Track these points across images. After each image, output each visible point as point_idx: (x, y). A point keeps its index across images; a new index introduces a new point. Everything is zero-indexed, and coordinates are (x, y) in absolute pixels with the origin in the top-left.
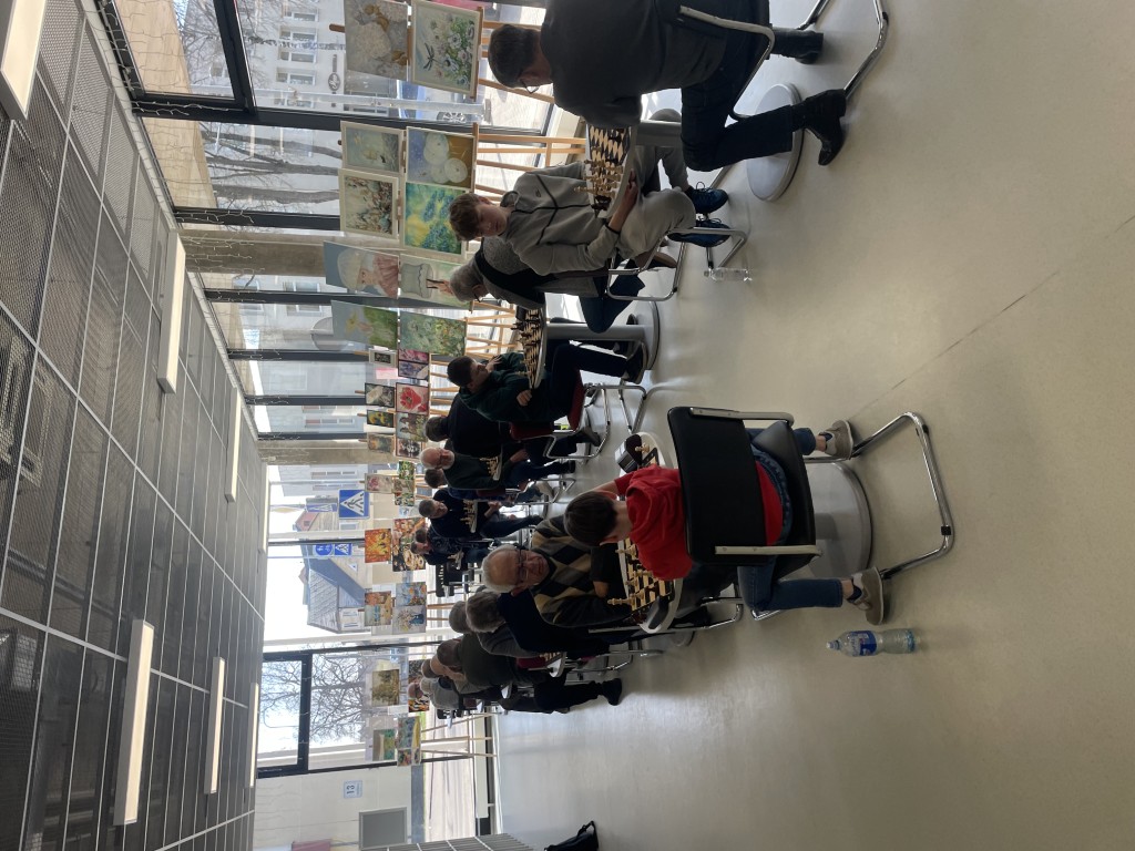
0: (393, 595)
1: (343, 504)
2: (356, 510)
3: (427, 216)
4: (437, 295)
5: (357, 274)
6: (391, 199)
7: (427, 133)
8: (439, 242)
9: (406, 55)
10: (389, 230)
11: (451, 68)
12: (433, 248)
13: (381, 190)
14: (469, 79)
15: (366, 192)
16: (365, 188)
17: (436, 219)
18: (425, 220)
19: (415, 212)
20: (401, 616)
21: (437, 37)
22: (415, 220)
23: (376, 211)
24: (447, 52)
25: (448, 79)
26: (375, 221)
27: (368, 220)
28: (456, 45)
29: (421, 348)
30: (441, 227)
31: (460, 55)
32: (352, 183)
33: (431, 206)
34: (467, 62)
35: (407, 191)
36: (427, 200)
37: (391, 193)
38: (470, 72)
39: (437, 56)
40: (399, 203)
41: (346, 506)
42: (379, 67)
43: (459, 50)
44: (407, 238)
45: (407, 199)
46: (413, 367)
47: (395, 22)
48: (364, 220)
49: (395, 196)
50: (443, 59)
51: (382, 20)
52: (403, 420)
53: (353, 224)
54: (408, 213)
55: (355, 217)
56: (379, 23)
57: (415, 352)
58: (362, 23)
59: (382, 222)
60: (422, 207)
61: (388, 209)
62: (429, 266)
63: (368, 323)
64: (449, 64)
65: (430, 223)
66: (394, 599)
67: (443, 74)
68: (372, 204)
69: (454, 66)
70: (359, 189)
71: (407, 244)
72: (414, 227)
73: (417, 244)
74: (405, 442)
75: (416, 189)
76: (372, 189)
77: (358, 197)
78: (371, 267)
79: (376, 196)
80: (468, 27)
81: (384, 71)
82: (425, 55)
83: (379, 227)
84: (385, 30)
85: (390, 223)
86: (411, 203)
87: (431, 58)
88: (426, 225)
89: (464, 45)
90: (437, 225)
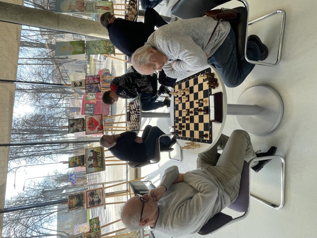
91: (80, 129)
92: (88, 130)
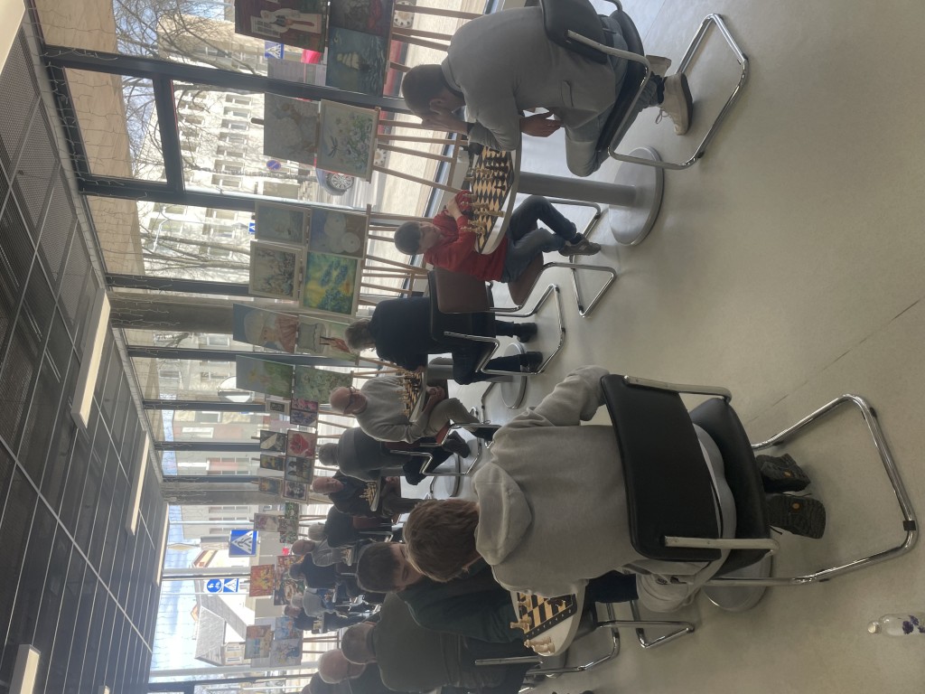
0: (273, 629)
1: (233, 542)
2: (245, 548)
3: (324, 282)
4: (328, 351)
5: (260, 332)
6: (294, 267)
7: (328, 211)
8: (333, 304)
9: (314, 145)
10: (290, 294)
11: (351, 156)
12: (327, 310)
13: (286, 259)
14: (366, 166)
15: (273, 261)
16: (272, 258)
17: (331, 284)
18: (322, 285)
19: (313, 279)
20: (279, 649)
21: (341, 131)
22: (312, 286)
23: (280, 277)
24: (348, 143)
25: (349, 165)
26: (280, 286)
27: (273, 285)
28: (357, 138)
29: (312, 398)
30: (335, 291)
31: (359, 146)
32: (261, 253)
33: (328, 274)
34: (365, 152)
35: (308, 261)
36: (325, 268)
37: (294, 262)
39: (340, 146)
40: (300, 270)
41: (236, 544)
42: (291, 154)
43: (358, 141)
44: (305, 301)
45: (308, 268)
46: (303, 416)
47: (306, 118)
48: (270, 284)
49: (298, 265)
50: (345, 149)
51: (296, 117)
52: (292, 464)
53: (259, 288)
54: (308, 279)
55: (262, 281)
56: (293, 118)
57: (307, 402)
58: (279, 118)
59: (285, 286)
60: (319, 275)
61: (291, 275)
62: (323, 325)
63: (267, 375)
64: (350, 153)
65: (327, 287)
66: (273, 632)
67: (345, 161)
68: (277, 271)
69: (354, 155)
70: (267, 258)
72: (312, 291)
73: (314, 305)
74: (292, 485)
75: (316, 258)
76: (279, 259)
77: (265, 265)
78: (273, 327)
79: (282, 264)
80: (367, 124)
82: (330, 145)
83: (282, 291)
84: (297, 123)
85: (291, 287)
86: (310, 271)
87: (335, 148)
88: (323, 290)
89: (363, 138)
90: (332, 289)
91: (279, 449)
92: (290, 450)
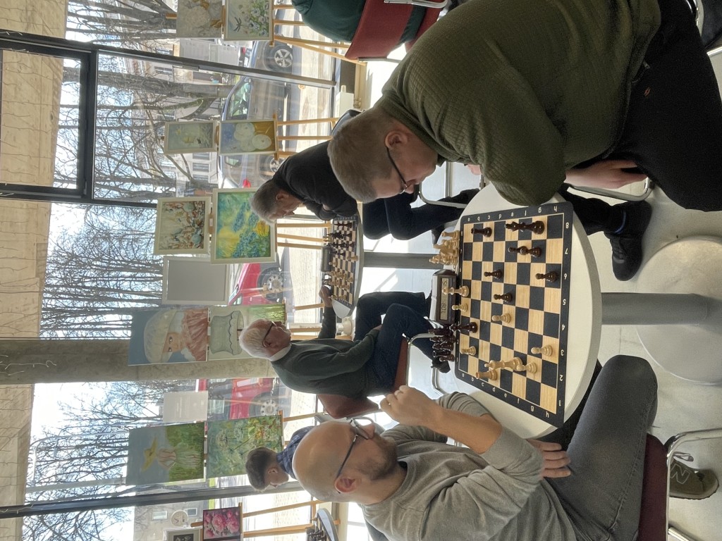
3: (236, 227)
5: (164, 341)
6: (204, 215)
7: (236, 124)
8: (249, 249)
9: (221, 21)
10: (201, 245)
11: (254, 28)
12: (244, 256)
13: (195, 209)
14: (268, 32)
15: (181, 214)
16: (181, 210)
17: (245, 227)
18: (235, 230)
19: (225, 225)
21: (243, 13)
22: (226, 232)
23: (189, 229)
24: (250, 19)
25: (253, 34)
26: (188, 239)
27: (181, 240)
28: (258, 14)
30: (250, 234)
31: (260, 20)
32: (169, 208)
33: (241, 216)
35: (219, 208)
36: (237, 212)
37: (204, 210)
38: (268, 27)
39: (243, 22)
40: (211, 216)
42: (200, 32)
43: (258, 17)
44: (218, 252)
45: (219, 215)
47: (213, 4)
48: (177, 240)
49: (208, 211)
50: (248, 24)
51: (205, 5)
53: (166, 246)
54: (220, 226)
55: (169, 238)
56: (202, 6)
58: (190, 7)
59: (194, 239)
60: (232, 219)
61: (201, 224)
62: (239, 313)
63: (170, 448)
64: (252, 25)
65: (241, 231)
67: (249, 32)
68: (186, 223)
69: (256, 26)
70: (175, 211)
71: (218, 257)
72: (225, 239)
73: (228, 255)
75: (227, 205)
76: (187, 210)
77: (173, 220)
78: (179, 329)
79: (191, 215)
80: (265, 4)
81: (204, 34)
82: (235, 24)
83: (192, 244)
84: (206, 9)
85: (202, 237)
86: (222, 217)
87: (239, 25)
88: (236, 235)
89: (262, 13)
90: (247, 232)
